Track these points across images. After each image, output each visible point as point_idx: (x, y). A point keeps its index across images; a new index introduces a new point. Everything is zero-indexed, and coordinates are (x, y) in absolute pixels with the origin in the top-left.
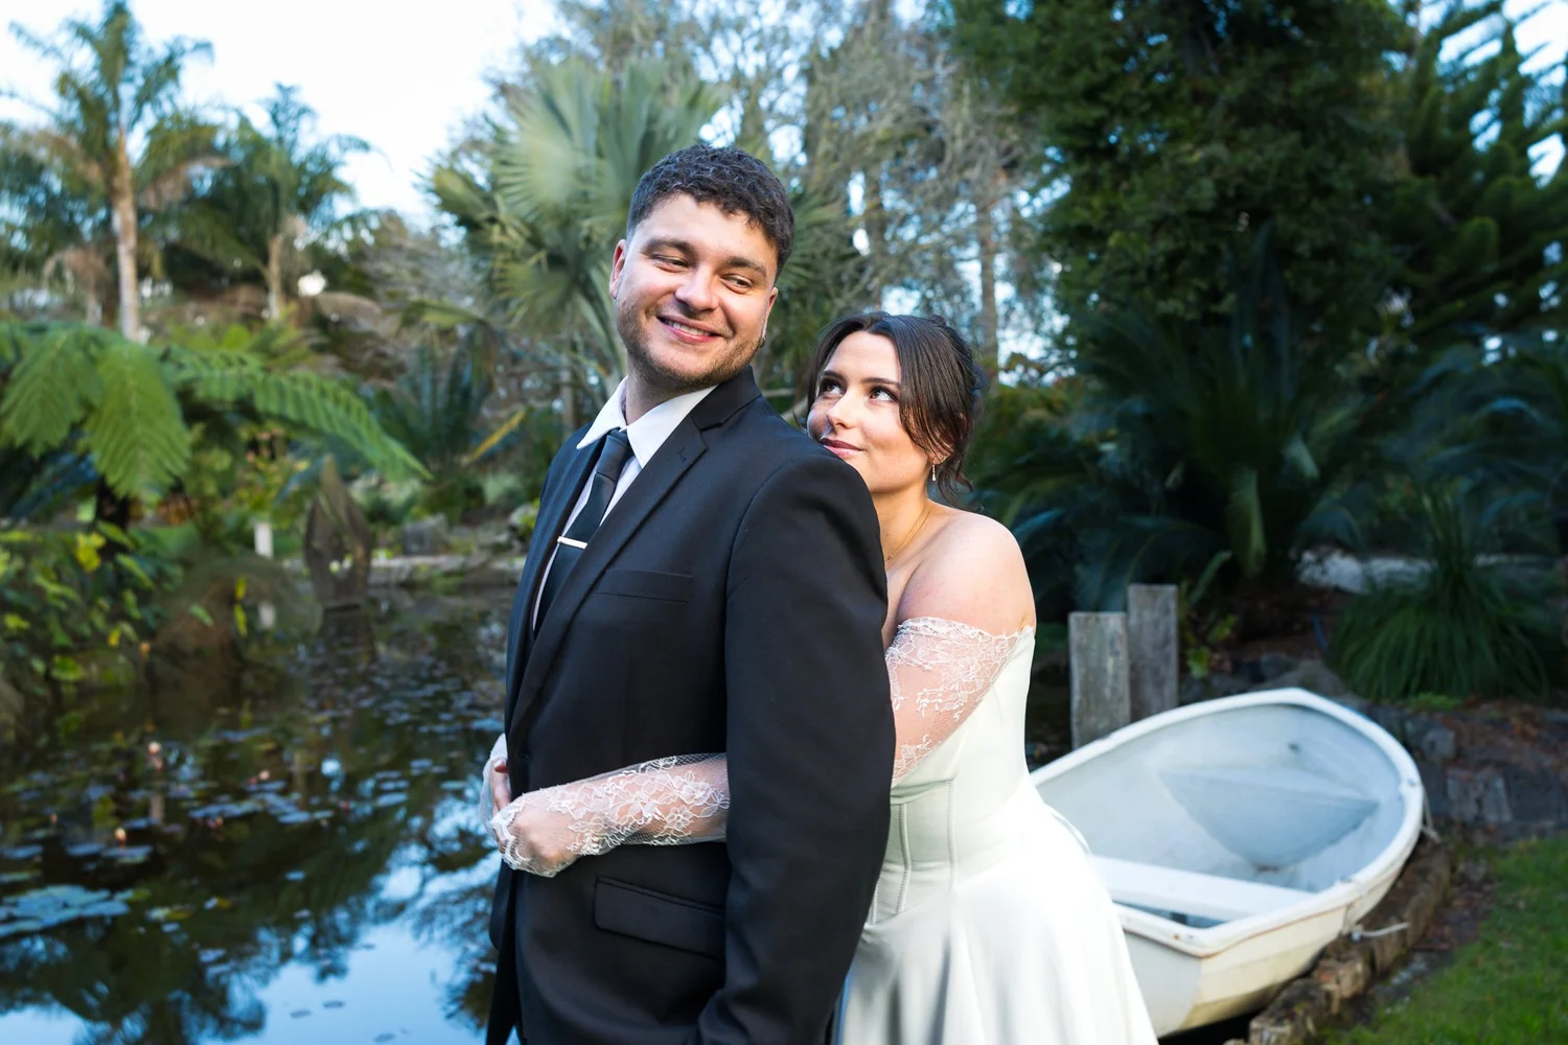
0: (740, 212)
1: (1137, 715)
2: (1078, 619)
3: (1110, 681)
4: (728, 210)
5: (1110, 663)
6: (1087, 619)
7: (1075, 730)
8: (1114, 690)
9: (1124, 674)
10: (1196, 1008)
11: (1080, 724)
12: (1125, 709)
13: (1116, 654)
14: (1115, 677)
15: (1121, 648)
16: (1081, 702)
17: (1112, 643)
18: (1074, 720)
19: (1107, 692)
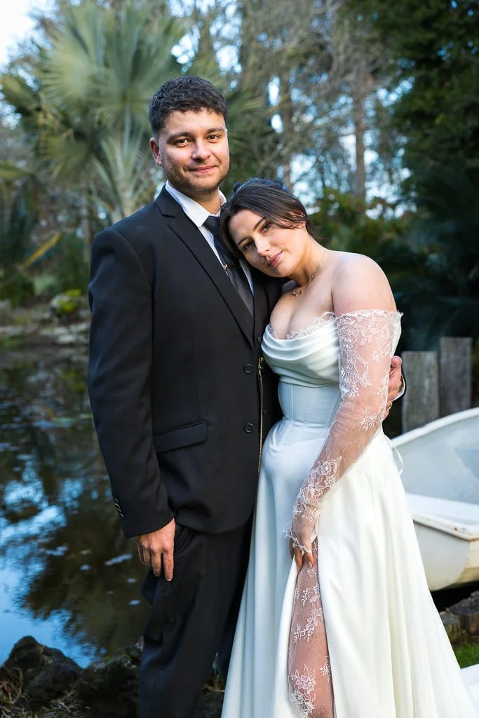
0: (202, 108)
1: (443, 413)
2: (407, 356)
3: (426, 393)
4: (197, 110)
5: (427, 383)
6: (412, 356)
7: (405, 424)
8: (429, 399)
9: (435, 389)
10: (466, 571)
11: (407, 420)
12: (436, 410)
13: (430, 377)
14: (430, 391)
15: (434, 373)
16: (408, 407)
17: (428, 370)
18: (404, 417)
19: (425, 400)
